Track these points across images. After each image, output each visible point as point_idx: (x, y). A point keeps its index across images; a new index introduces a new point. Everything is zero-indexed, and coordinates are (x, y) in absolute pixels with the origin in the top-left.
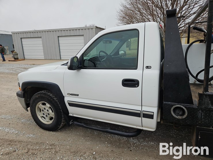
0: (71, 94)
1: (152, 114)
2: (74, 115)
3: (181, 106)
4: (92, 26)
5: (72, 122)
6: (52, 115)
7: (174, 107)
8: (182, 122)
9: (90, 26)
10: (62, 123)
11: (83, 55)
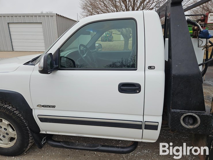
0: (43, 106)
1: (156, 124)
2: (48, 133)
3: (193, 114)
4: (49, 14)
5: (44, 141)
6: (14, 135)
7: (185, 115)
8: (192, 132)
9: (47, 13)
10: (30, 144)
11: (59, 51)
